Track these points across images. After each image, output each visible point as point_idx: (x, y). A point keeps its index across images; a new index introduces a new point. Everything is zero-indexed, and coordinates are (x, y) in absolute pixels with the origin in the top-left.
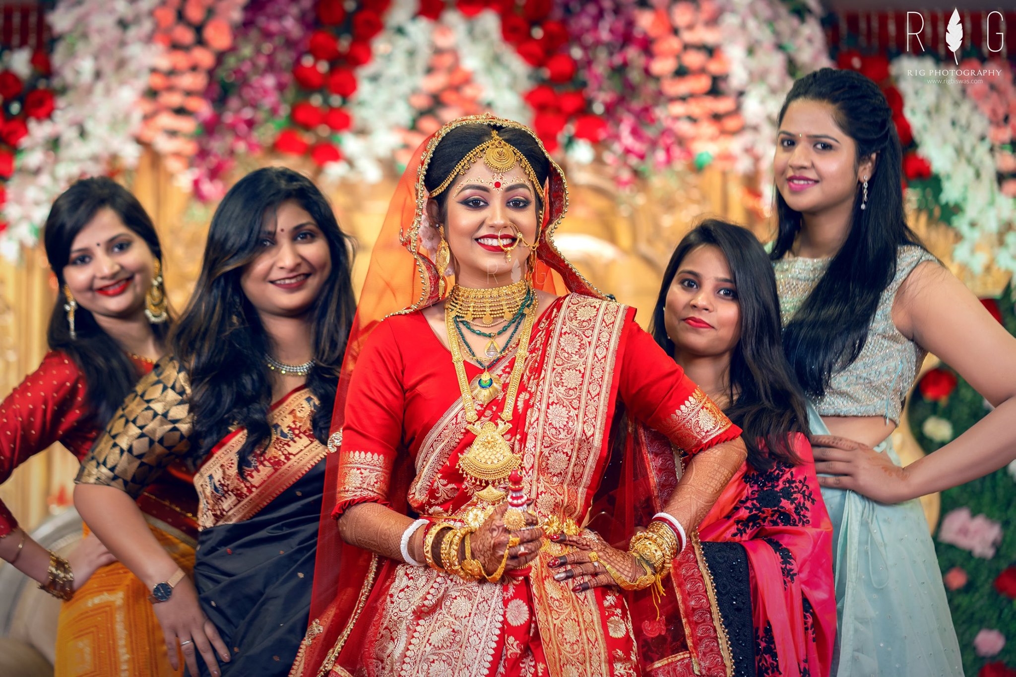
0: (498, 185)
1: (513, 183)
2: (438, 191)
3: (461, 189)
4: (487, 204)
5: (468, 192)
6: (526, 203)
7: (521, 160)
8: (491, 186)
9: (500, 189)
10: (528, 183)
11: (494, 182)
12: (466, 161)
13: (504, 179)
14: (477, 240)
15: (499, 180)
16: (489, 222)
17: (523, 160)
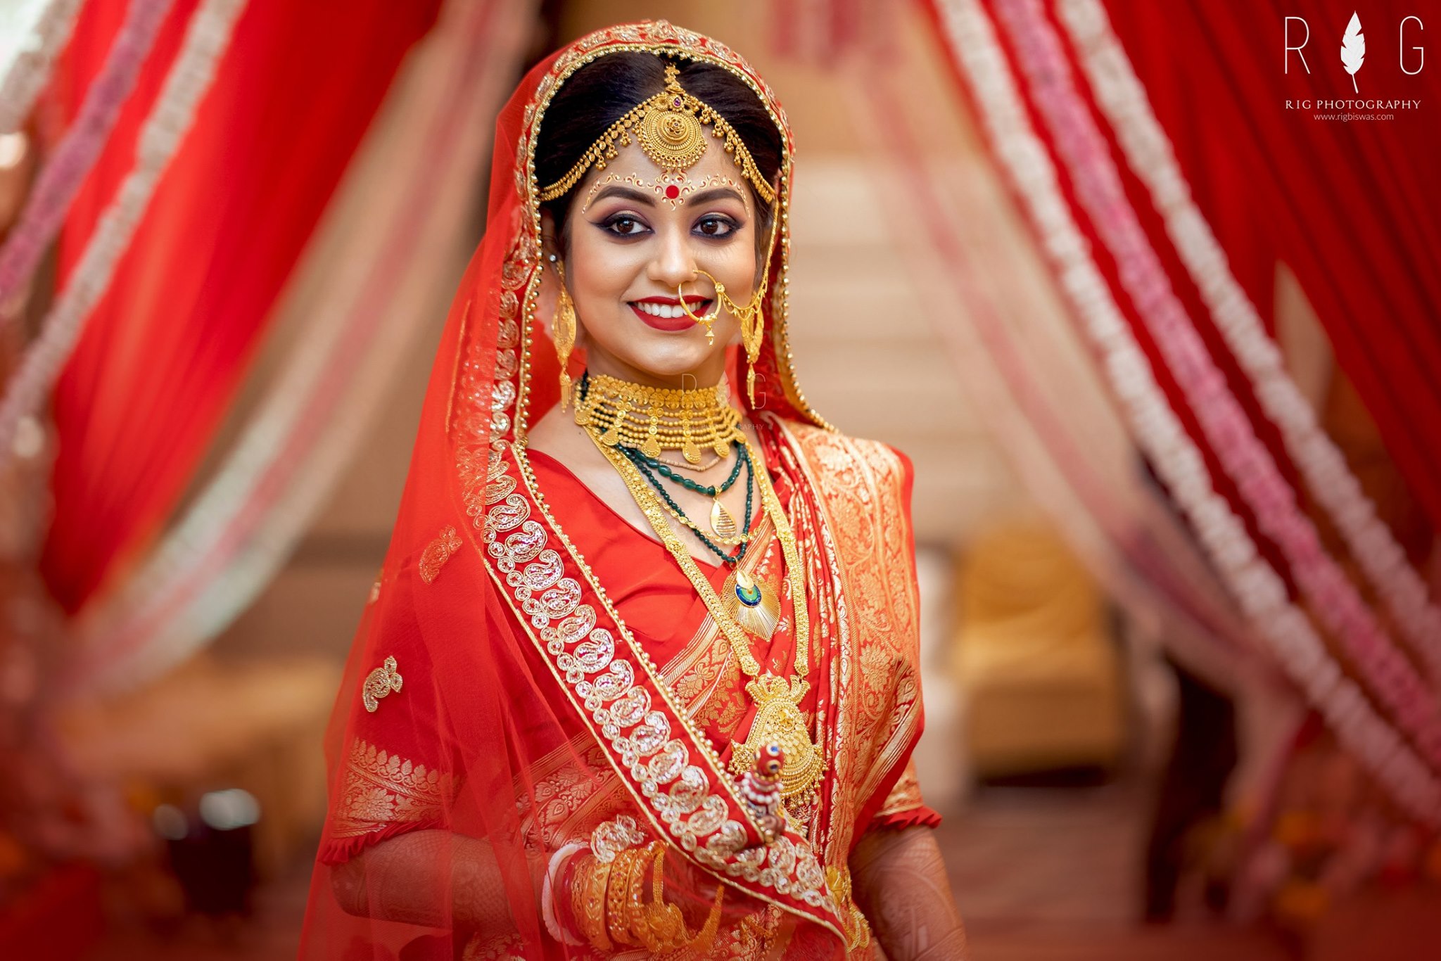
0: (672, 192)
1: (707, 188)
2: (556, 191)
3: (596, 194)
4: (649, 230)
5: (613, 201)
6: (734, 224)
7: (725, 135)
8: (659, 194)
9: (678, 201)
10: (737, 186)
11: (665, 185)
12: (609, 141)
13: (687, 180)
14: (633, 304)
15: (676, 183)
16: (654, 269)
17: (730, 134)
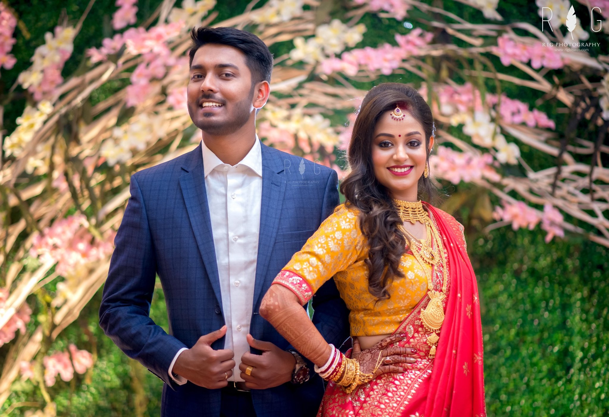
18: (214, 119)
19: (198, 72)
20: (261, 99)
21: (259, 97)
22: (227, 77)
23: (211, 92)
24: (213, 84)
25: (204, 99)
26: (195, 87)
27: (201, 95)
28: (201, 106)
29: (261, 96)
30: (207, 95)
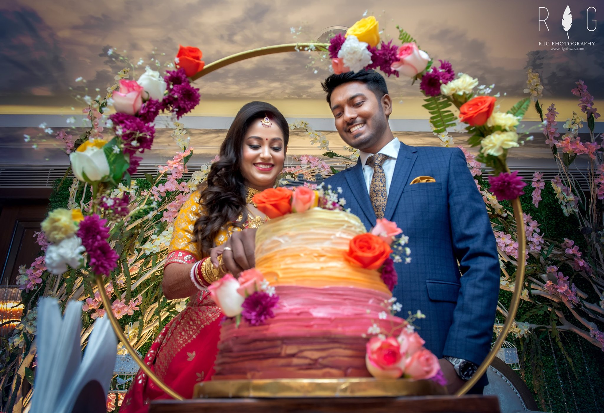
18: (362, 137)
19: (338, 112)
20: (388, 108)
21: (386, 107)
22: (358, 105)
23: (352, 120)
24: (352, 114)
25: (350, 126)
26: (340, 121)
27: (345, 125)
28: (349, 131)
29: (387, 106)
30: (351, 123)
